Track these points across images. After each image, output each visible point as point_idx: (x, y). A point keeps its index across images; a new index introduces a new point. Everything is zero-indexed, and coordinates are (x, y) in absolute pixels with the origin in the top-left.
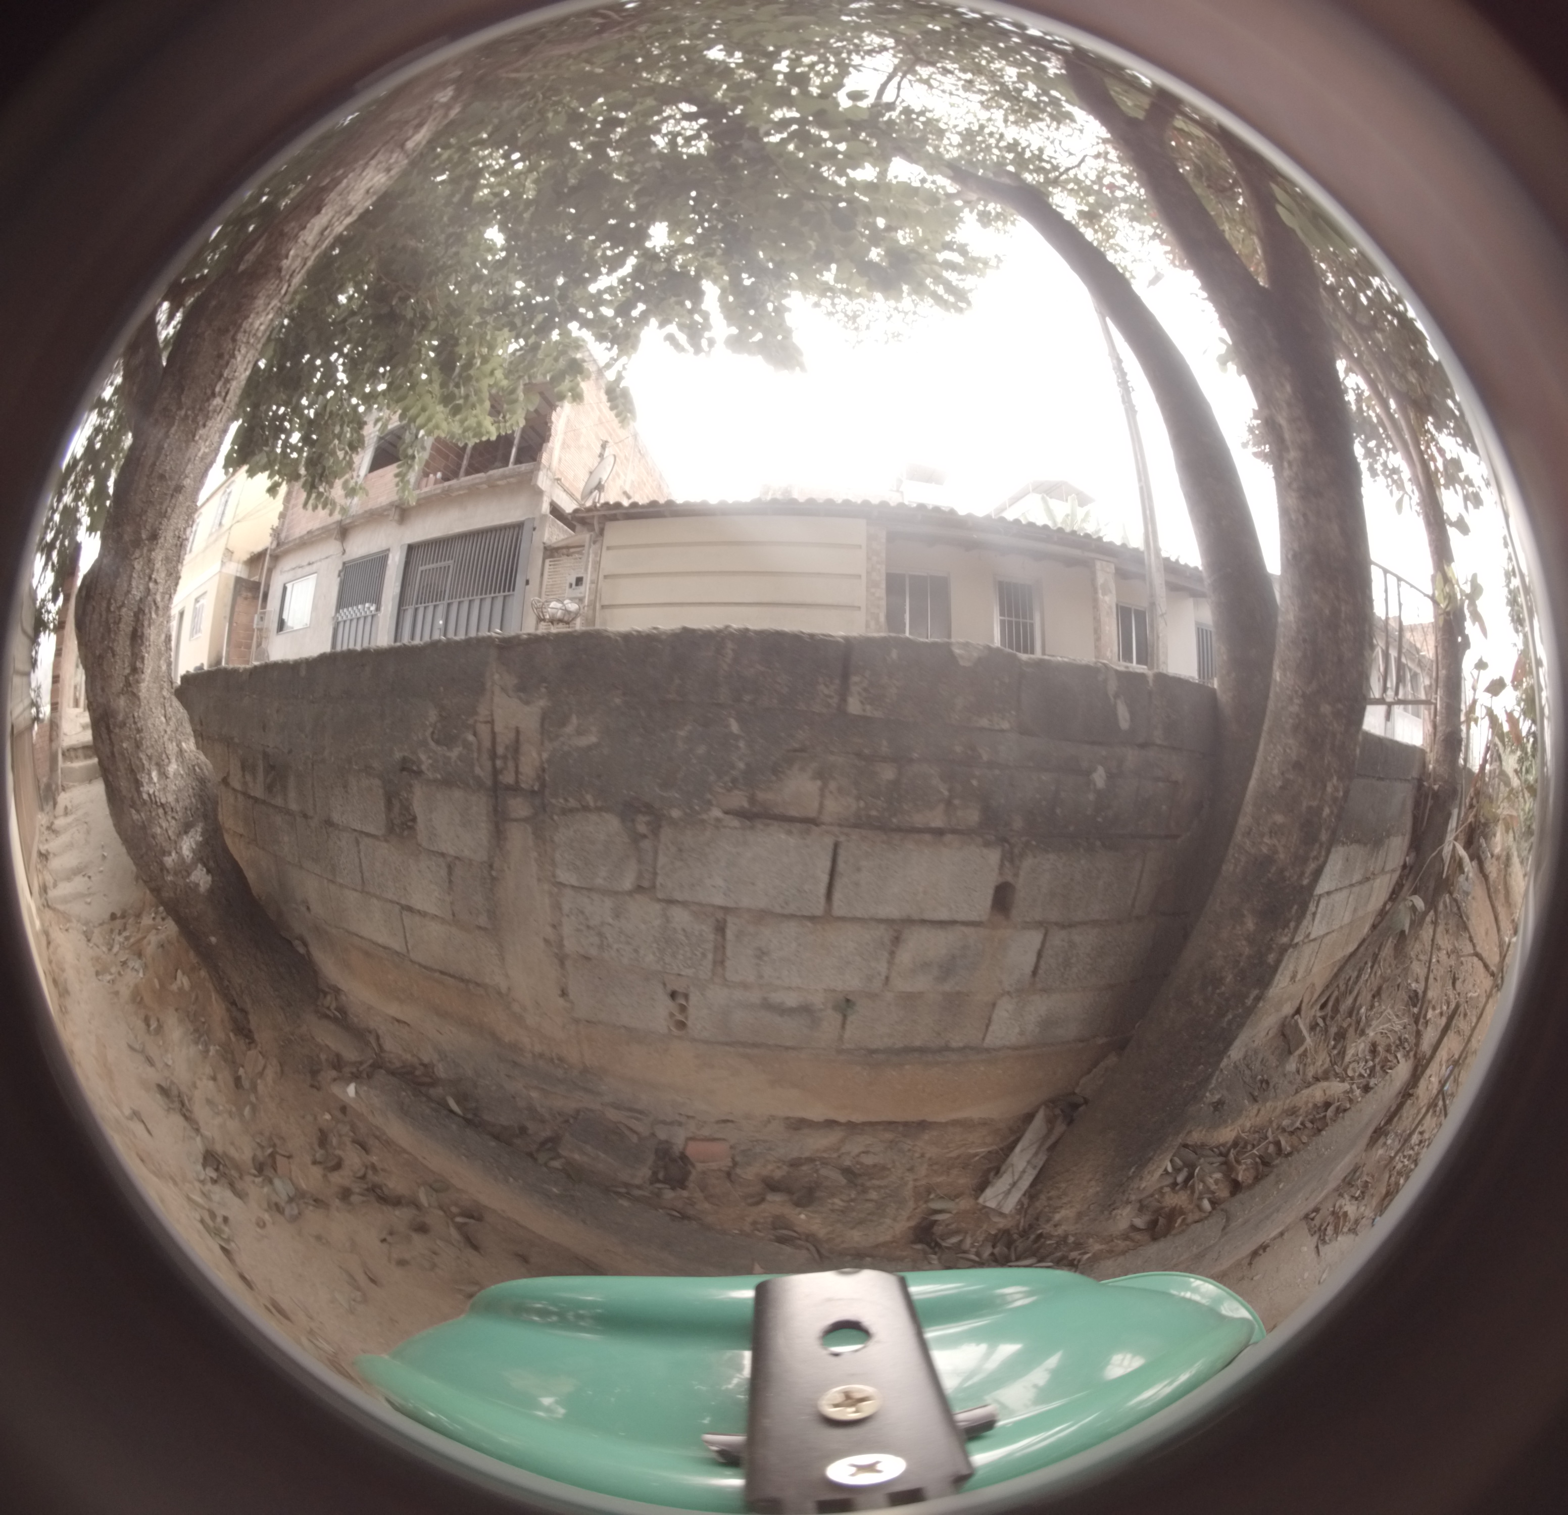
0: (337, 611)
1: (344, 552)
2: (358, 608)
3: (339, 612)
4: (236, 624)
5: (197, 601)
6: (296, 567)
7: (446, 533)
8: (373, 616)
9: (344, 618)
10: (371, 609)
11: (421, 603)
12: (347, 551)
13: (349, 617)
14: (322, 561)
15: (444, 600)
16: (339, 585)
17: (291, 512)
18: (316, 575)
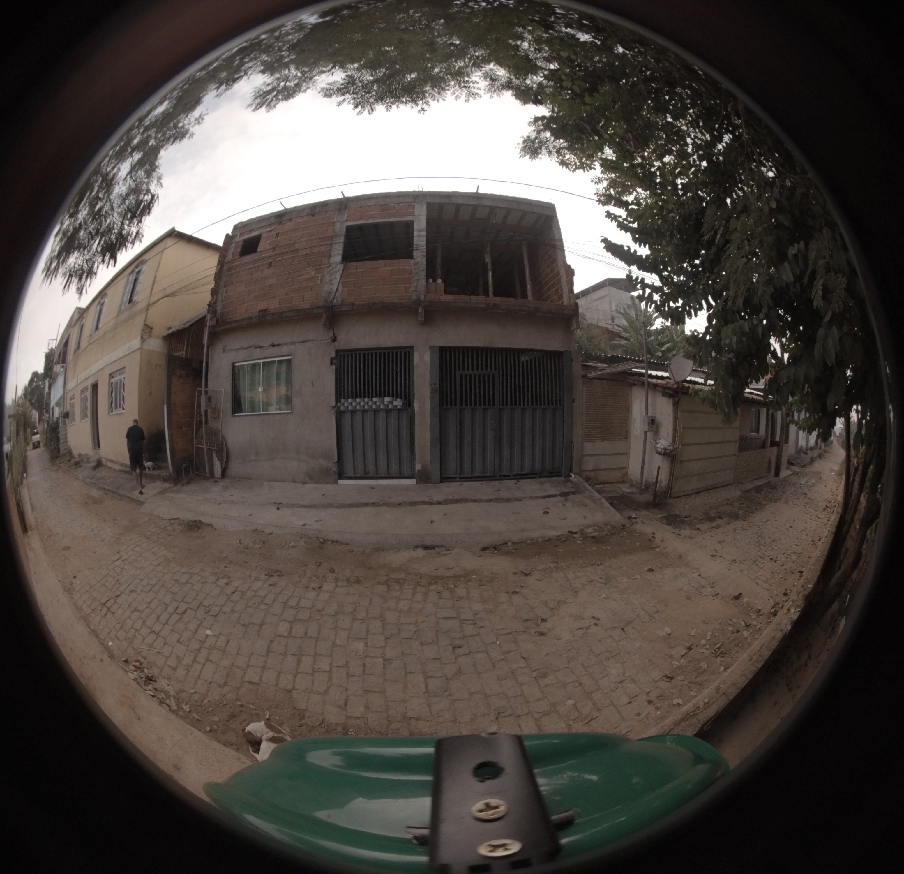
0: (338, 400)
1: (334, 340)
2: (372, 400)
3: (340, 402)
4: (174, 404)
5: (111, 376)
6: (251, 346)
7: (488, 345)
8: (399, 410)
9: (350, 408)
10: (395, 403)
11: (466, 405)
12: (339, 338)
13: (358, 407)
14: (298, 344)
15: (494, 405)
16: (334, 373)
17: (225, 289)
18: (289, 357)
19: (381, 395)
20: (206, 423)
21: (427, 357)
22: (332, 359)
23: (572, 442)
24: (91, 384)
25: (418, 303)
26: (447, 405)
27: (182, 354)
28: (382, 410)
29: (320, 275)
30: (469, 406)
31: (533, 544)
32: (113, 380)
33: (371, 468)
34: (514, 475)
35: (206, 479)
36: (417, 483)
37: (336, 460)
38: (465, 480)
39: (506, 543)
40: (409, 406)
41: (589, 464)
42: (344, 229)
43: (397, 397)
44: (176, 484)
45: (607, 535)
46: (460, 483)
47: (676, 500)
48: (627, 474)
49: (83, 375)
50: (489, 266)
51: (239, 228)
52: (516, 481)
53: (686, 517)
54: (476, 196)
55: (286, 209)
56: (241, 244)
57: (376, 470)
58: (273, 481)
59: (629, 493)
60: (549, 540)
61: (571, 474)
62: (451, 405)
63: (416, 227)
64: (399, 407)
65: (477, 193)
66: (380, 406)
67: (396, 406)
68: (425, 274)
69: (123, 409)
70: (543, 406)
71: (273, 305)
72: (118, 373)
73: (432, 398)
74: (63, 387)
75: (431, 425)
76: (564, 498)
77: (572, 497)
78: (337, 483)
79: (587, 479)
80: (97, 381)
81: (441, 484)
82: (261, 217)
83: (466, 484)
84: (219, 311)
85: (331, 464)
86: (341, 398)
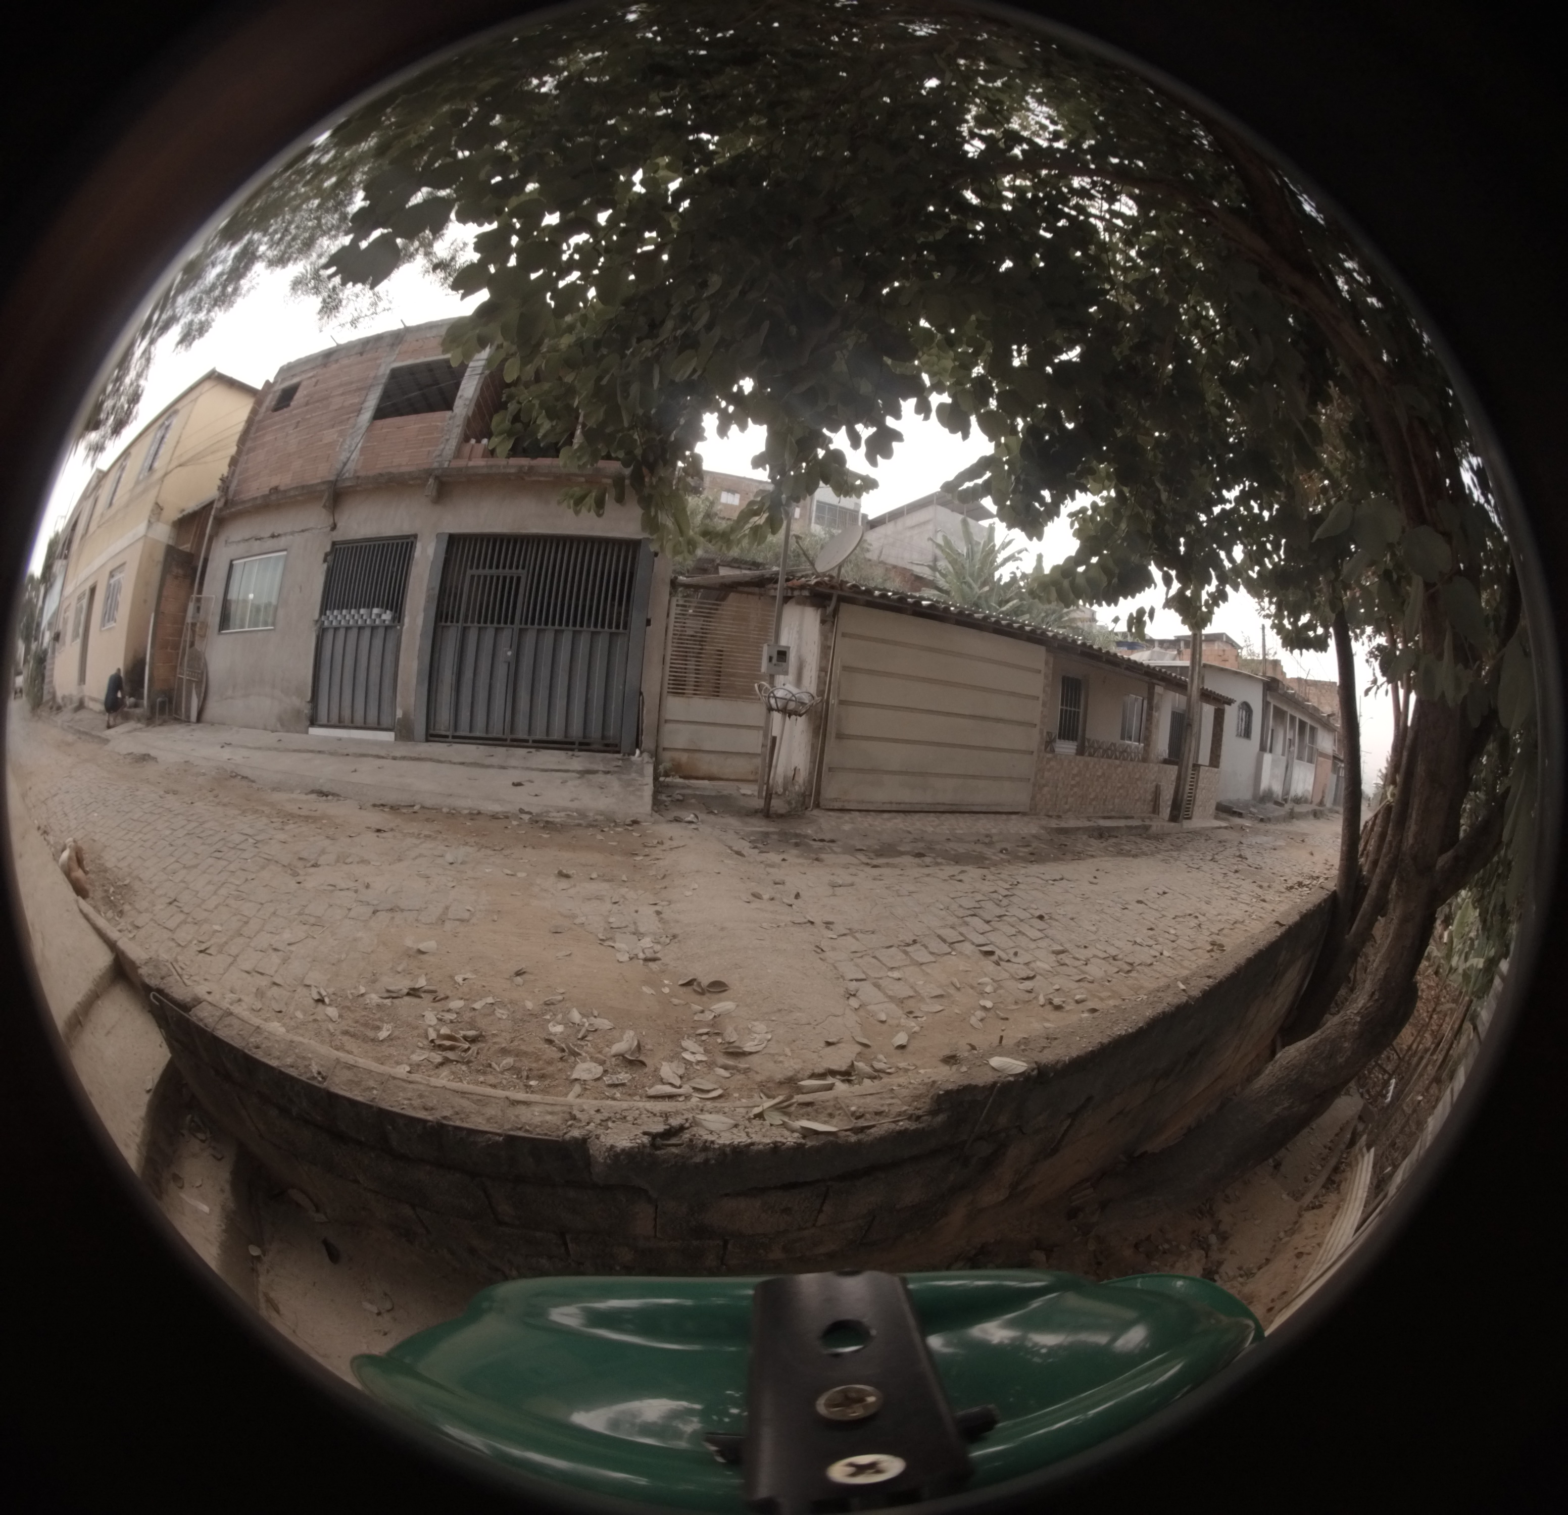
0: (323, 612)
1: (335, 527)
2: (359, 612)
3: (325, 614)
4: (162, 613)
5: (112, 574)
6: (252, 538)
8: (387, 628)
9: (335, 623)
10: (384, 617)
11: (473, 622)
12: (338, 526)
13: (343, 623)
14: (296, 535)
15: (512, 622)
16: (325, 574)
17: (247, 457)
18: (285, 553)
19: (370, 606)
20: (192, 644)
21: (431, 551)
22: (327, 555)
23: (641, 694)
24: (90, 588)
25: (429, 472)
26: (446, 621)
27: (186, 547)
28: (368, 626)
29: (342, 439)
30: (476, 624)
32: (111, 581)
33: (347, 714)
34: (534, 741)
35: (178, 720)
36: (396, 737)
37: (310, 696)
38: (459, 740)
39: (413, 806)
40: (399, 621)
41: (679, 737)
42: (388, 372)
43: (387, 608)
44: (148, 725)
46: (453, 746)
49: (83, 575)
51: (286, 371)
52: (534, 750)
53: (821, 841)
55: (338, 345)
56: (278, 394)
57: (352, 717)
61: (636, 750)
62: (451, 621)
64: (387, 623)
66: (366, 620)
67: (384, 621)
68: (459, 432)
69: (115, 622)
70: (592, 628)
71: (284, 480)
72: (118, 570)
73: (426, 610)
74: (59, 594)
75: (420, 650)
78: (307, 732)
80: (96, 582)
81: (426, 743)
82: (310, 356)
84: (233, 487)
85: (302, 703)
86: (326, 609)
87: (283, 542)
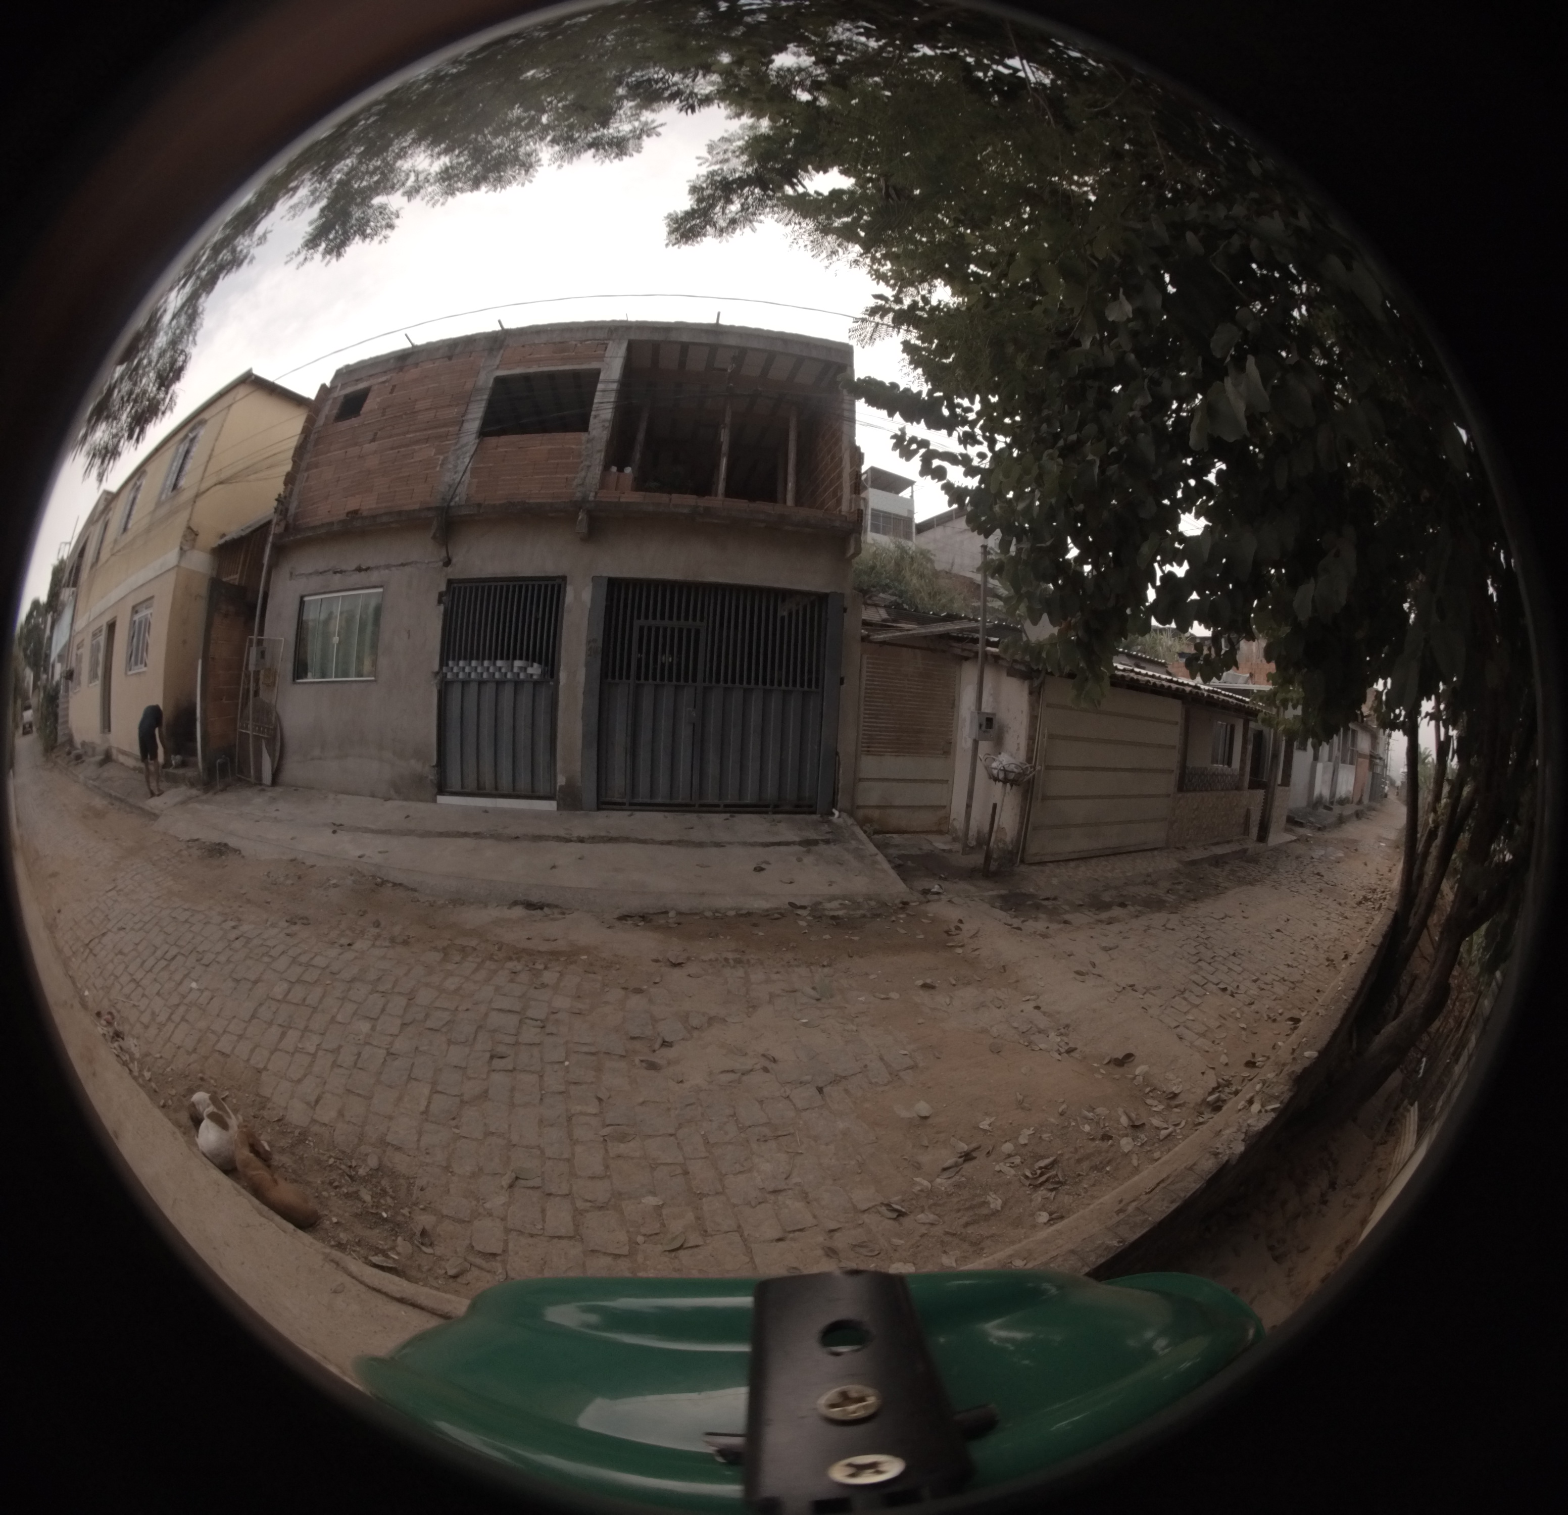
0: (443, 662)
1: (448, 562)
2: (494, 664)
3: (447, 665)
4: (213, 658)
5: (135, 610)
6: (329, 571)
7: (691, 578)
8: (536, 683)
9: (461, 676)
10: (530, 671)
11: (646, 678)
12: (454, 560)
13: (473, 676)
14: (393, 569)
15: (694, 680)
16: (441, 616)
17: (306, 475)
18: (381, 590)
19: (510, 657)
20: (256, 693)
21: (587, 596)
22: (441, 595)
23: (837, 754)
24: (107, 623)
25: (578, 505)
26: (613, 677)
27: (234, 578)
28: (510, 681)
29: (441, 457)
30: (650, 681)
31: (716, 918)
32: (137, 618)
33: (488, 780)
34: (726, 806)
36: (559, 807)
37: (434, 762)
38: (638, 807)
39: (666, 913)
40: (552, 676)
41: (871, 795)
42: (491, 381)
43: (534, 661)
44: (206, 791)
45: (864, 916)
46: (629, 813)
47: (1034, 867)
48: (947, 818)
49: (98, 608)
50: (725, 448)
51: (344, 375)
52: (728, 815)
53: (1048, 899)
54: (716, 330)
55: (414, 347)
56: (341, 400)
57: (496, 782)
58: (343, 793)
59: (944, 850)
60: (749, 914)
61: (834, 810)
62: (621, 678)
63: (602, 377)
64: (535, 677)
65: (717, 324)
66: (506, 674)
67: (532, 675)
68: (602, 457)
69: (146, 665)
70: (783, 687)
71: (368, 503)
72: (144, 605)
73: (588, 665)
74: (69, 627)
75: (584, 712)
76: (805, 849)
77: (822, 847)
78: (435, 801)
79: (863, 823)
80: (116, 617)
81: (598, 813)
82: (377, 358)
83: (638, 814)
84: (291, 510)
85: (426, 769)
86: (448, 659)
87: (375, 577)
